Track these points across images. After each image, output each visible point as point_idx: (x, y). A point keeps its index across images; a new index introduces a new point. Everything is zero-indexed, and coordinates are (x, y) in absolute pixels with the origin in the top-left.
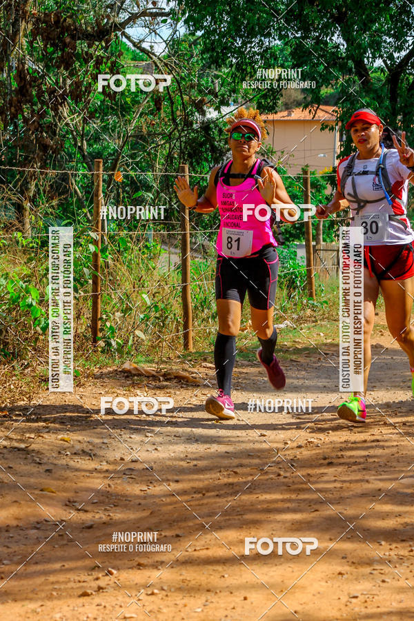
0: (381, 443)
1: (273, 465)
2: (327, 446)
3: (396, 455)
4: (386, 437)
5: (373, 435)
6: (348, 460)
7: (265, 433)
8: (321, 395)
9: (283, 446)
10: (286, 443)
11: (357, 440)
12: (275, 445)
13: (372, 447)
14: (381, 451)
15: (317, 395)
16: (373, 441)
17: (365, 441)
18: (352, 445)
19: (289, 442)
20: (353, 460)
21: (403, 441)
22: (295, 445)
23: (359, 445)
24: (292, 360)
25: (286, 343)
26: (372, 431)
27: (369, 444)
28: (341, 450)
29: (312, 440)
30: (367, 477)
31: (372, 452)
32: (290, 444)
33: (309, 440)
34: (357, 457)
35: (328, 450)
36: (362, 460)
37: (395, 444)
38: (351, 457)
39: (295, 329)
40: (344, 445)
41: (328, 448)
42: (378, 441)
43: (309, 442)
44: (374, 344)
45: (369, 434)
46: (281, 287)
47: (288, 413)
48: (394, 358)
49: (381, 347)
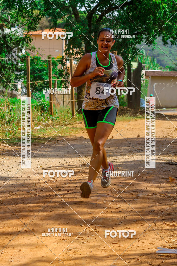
1: (33, 190)
2: (58, 182)
4: (85, 178)
5: (79, 177)
6: (67, 189)
7: (30, 176)
8: (55, 159)
9: (38, 182)
10: (39, 181)
12: (34, 181)
13: (78, 183)
15: (53, 159)
16: (79, 180)
17: (75, 180)
18: (69, 182)
19: (41, 180)
22: (43, 181)
23: (72, 182)
24: (42, 143)
25: (40, 136)
26: (78, 175)
27: (77, 181)
28: (64, 184)
29: (51, 179)
30: (76, 196)
31: (78, 185)
33: (50, 179)
34: (72, 187)
35: (59, 184)
36: (74, 188)
38: (69, 187)
39: (44, 129)
40: (66, 182)
41: (58, 183)
42: (81, 180)
43: (50, 180)
44: (80, 136)
45: (77, 177)
46: (38, 110)
47: (41, 167)
48: (89, 143)
49: (83, 137)
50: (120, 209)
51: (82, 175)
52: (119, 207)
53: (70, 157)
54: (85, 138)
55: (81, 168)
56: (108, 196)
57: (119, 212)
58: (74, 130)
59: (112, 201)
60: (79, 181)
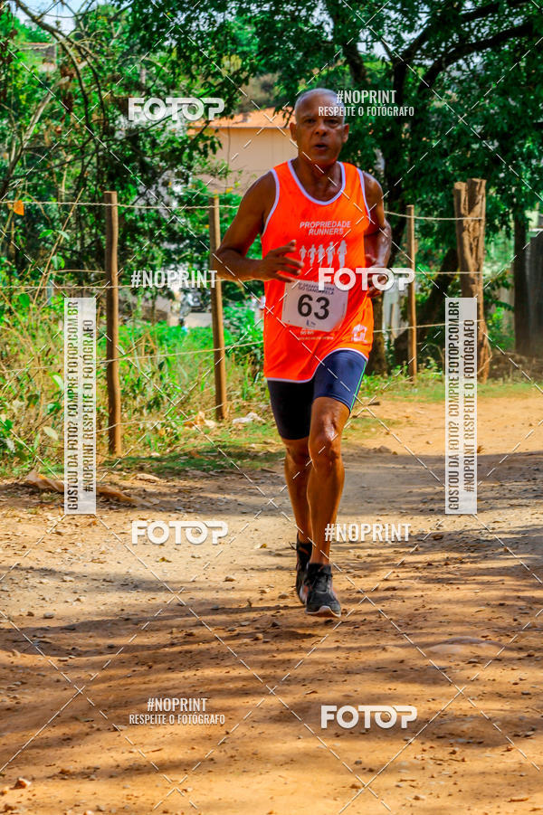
0: (399, 593)
1: (246, 623)
3: (422, 610)
4: (405, 584)
6: (353, 618)
7: (232, 577)
9: (258, 596)
10: (263, 592)
11: (365, 588)
12: (247, 594)
13: (387, 599)
14: (399, 603)
16: (388, 589)
17: (376, 590)
18: (359, 595)
19: (267, 590)
20: (360, 618)
21: (430, 589)
22: (276, 594)
23: (368, 595)
24: (263, 470)
25: (253, 445)
26: (384, 575)
27: (383, 594)
30: (382, 643)
31: (387, 606)
32: (270, 594)
34: (366, 613)
36: (373, 618)
37: (419, 593)
38: (356, 613)
39: (265, 425)
42: (394, 589)
44: (378, 447)
45: (381, 578)
47: (264, 546)
48: (407, 466)
49: (387, 451)
50: (525, 688)
51: (395, 575)
52: (521, 680)
53: (353, 514)
54: (395, 453)
55: (392, 550)
56: (482, 642)
57: (523, 694)
58: (357, 427)
59: (498, 660)
60: (389, 594)
